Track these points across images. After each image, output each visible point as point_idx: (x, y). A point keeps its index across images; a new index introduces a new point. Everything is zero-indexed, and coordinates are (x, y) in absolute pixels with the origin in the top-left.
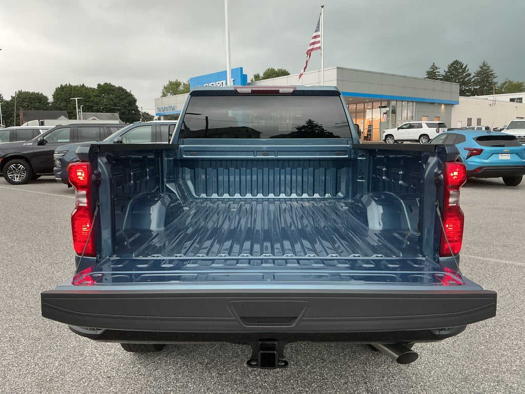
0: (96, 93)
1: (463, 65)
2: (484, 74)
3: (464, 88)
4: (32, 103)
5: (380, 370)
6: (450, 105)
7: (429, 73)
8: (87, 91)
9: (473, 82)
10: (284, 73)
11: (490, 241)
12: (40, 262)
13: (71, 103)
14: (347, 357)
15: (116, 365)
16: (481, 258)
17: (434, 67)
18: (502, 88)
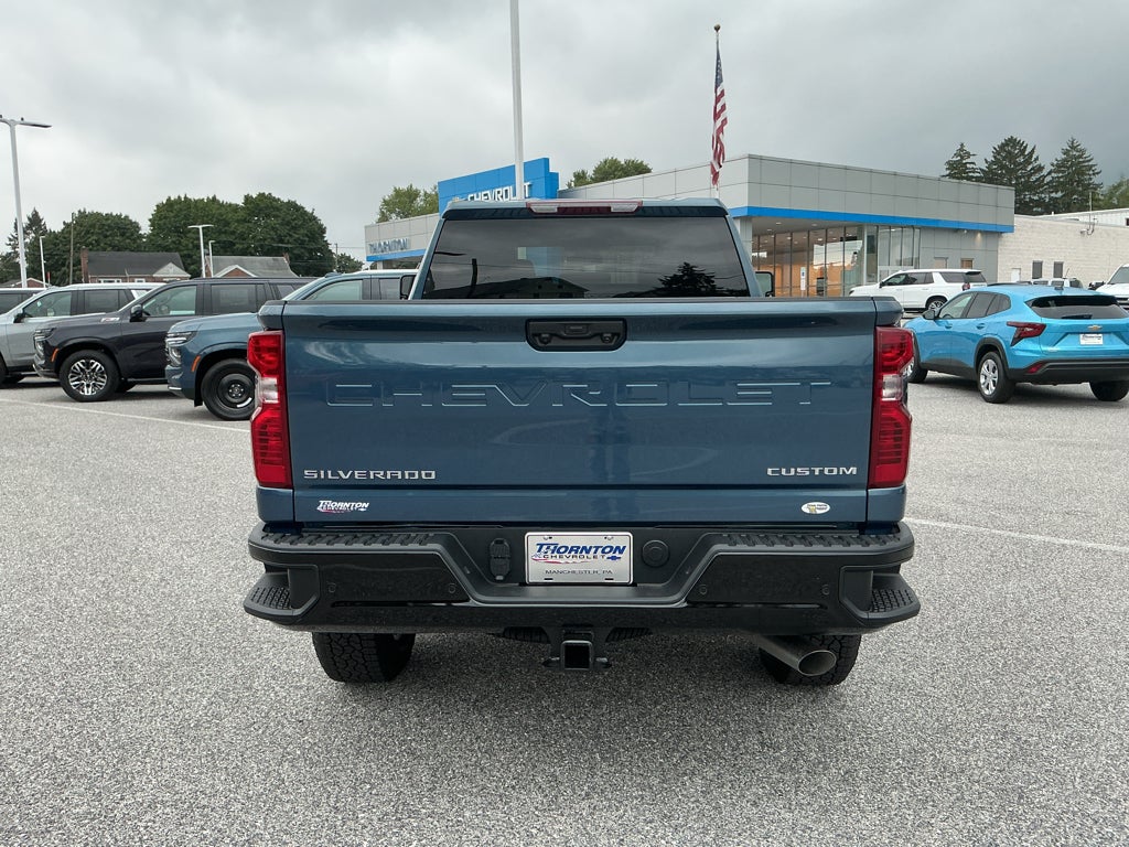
0: (241, 214)
1: (1025, 147)
2: (1071, 166)
3: (1028, 196)
4: (106, 236)
5: (789, 713)
6: (994, 233)
7: (951, 165)
8: (223, 211)
9: (1048, 184)
10: (639, 169)
11: (1040, 505)
12: (154, 540)
13: (189, 235)
14: (731, 693)
15: (312, 704)
16: (1016, 535)
17: (963, 153)
18: (1111, 195)
